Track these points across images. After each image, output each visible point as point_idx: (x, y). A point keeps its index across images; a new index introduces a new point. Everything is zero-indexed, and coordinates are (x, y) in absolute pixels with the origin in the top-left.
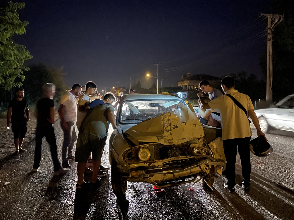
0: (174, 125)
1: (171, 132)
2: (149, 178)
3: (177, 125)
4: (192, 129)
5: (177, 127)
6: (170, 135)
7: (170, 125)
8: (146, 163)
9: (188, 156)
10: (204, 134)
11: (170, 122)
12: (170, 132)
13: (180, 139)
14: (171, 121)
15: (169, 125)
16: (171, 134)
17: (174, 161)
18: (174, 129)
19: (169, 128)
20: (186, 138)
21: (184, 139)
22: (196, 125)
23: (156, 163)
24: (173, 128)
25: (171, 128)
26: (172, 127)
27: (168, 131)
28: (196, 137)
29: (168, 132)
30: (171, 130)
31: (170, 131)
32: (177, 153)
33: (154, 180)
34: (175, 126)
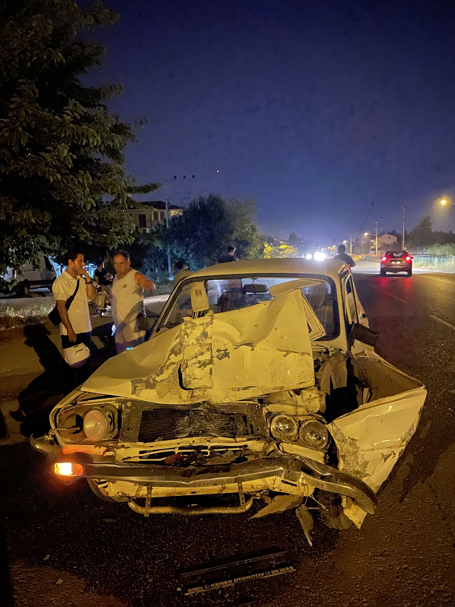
0: (218, 351)
1: (211, 369)
2: (105, 485)
3: (227, 350)
4: (273, 362)
5: (226, 355)
6: (209, 375)
7: (210, 349)
8: (100, 448)
9: (238, 439)
10: (314, 380)
11: (208, 341)
12: (209, 367)
13: (233, 389)
14: (211, 339)
15: (208, 349)
16: (211, 373)
17: (191, 447)
18: (220, 359)
19: (207, 356)
20: (252, 387)
21: (245, 389)
22: (288, 352)
23: (122, 449)
24: (217, 357)
25: (212, 357)
26: (215, 354)
27: (203, 365)
28: (282, 387)
29: (205, 367)
30: (211, 362)
31: (209, 364)
32: (211, 426)
33: (118, 493)
34: (222, 352)
